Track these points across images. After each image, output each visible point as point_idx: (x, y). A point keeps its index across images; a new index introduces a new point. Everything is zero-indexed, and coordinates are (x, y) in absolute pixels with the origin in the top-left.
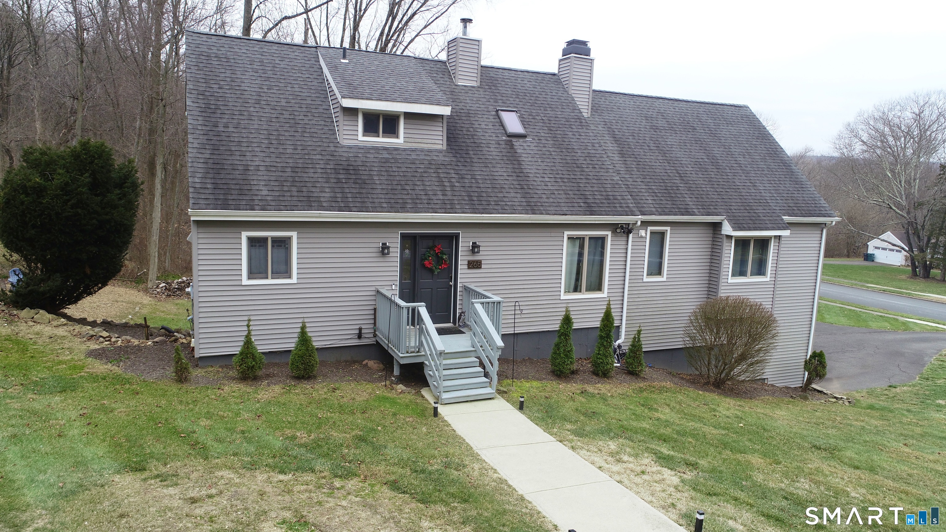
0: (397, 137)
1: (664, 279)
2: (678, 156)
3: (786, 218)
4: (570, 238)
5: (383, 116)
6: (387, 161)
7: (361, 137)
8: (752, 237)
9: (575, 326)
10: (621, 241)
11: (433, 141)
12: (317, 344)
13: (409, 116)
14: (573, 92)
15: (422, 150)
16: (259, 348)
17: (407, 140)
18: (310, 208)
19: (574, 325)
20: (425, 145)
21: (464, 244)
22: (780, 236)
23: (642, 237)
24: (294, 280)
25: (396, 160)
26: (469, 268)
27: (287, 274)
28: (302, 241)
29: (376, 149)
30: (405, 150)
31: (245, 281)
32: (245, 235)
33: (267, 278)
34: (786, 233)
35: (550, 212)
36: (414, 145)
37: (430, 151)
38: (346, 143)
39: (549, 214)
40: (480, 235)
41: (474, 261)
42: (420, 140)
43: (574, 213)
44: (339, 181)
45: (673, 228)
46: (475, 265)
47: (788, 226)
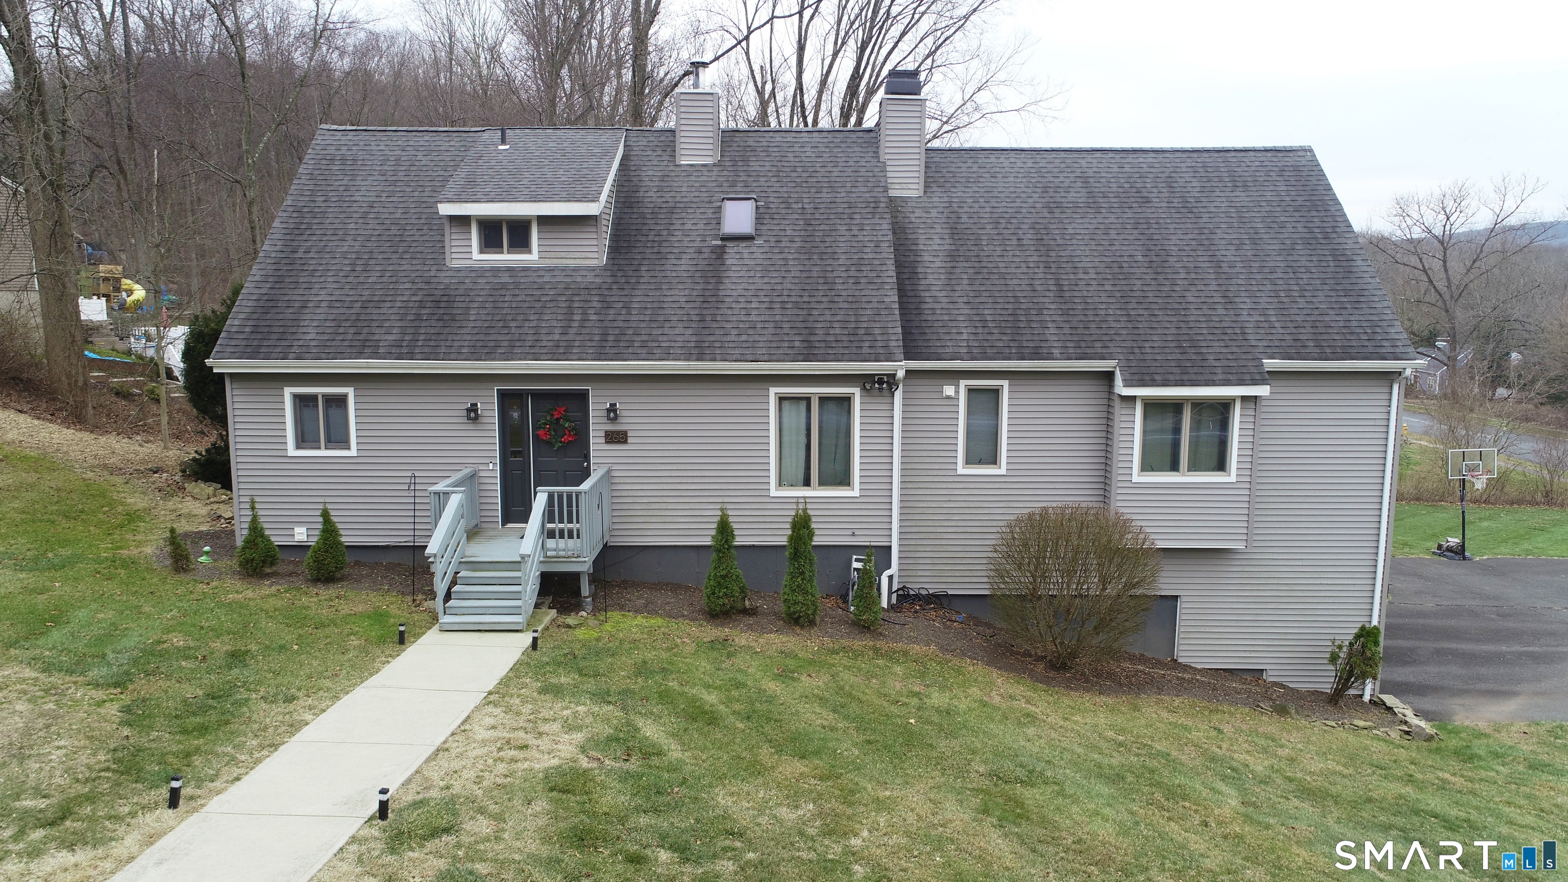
0: (530, 252)
1: (1003, 471)
2: (1078, 253)
3: (1271, 364)
4: (782, 399)
5: (507, 223)
6: (504, 286)
7: (476, 255)
8: (1187, 399)
9: (739, 541)
10: (879, 405)
11: (584, 255)
12: (347, 539)
13: (545, 221)
14: (887, 157)
15: (564, 269)
16: (273, 539)
17: (544, 255)
18: (360, 355)
19: (737, 539)
20: (572, 261)
21: (596, 407)
22: (1256, 397)
23: (949, 397)
24: (353, 452)
25: (517, 285)
26: (607, 442)
27: (344, 443)
28: (361, 399)
29: (496, 271)
30: (539, 269)
31: (292, 451)
32: (288, 392)
33: (319, 448)
34: (1262, 391)
35: (728, 357)
36: (555, 261)
37: (576, 269)
38: (456, 264)
39: (725, 360)
40: (621, 393)
41: (613, 432)
42: (563, 255)
43: (774, 357)
44: (418, 317)
45: (1014, 382)
46: (616, 438)
47: (1267, 376)
